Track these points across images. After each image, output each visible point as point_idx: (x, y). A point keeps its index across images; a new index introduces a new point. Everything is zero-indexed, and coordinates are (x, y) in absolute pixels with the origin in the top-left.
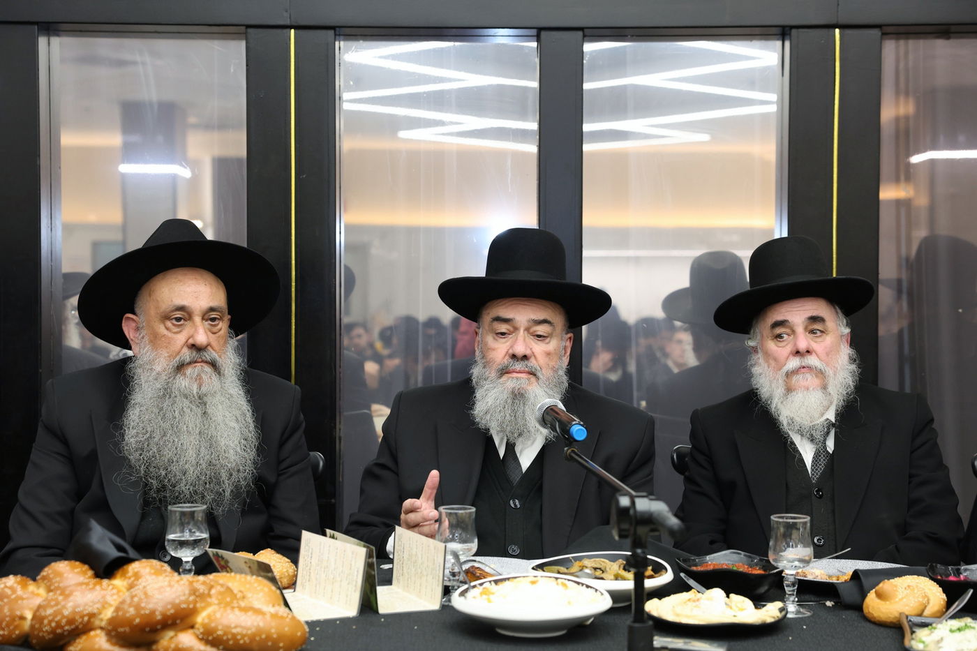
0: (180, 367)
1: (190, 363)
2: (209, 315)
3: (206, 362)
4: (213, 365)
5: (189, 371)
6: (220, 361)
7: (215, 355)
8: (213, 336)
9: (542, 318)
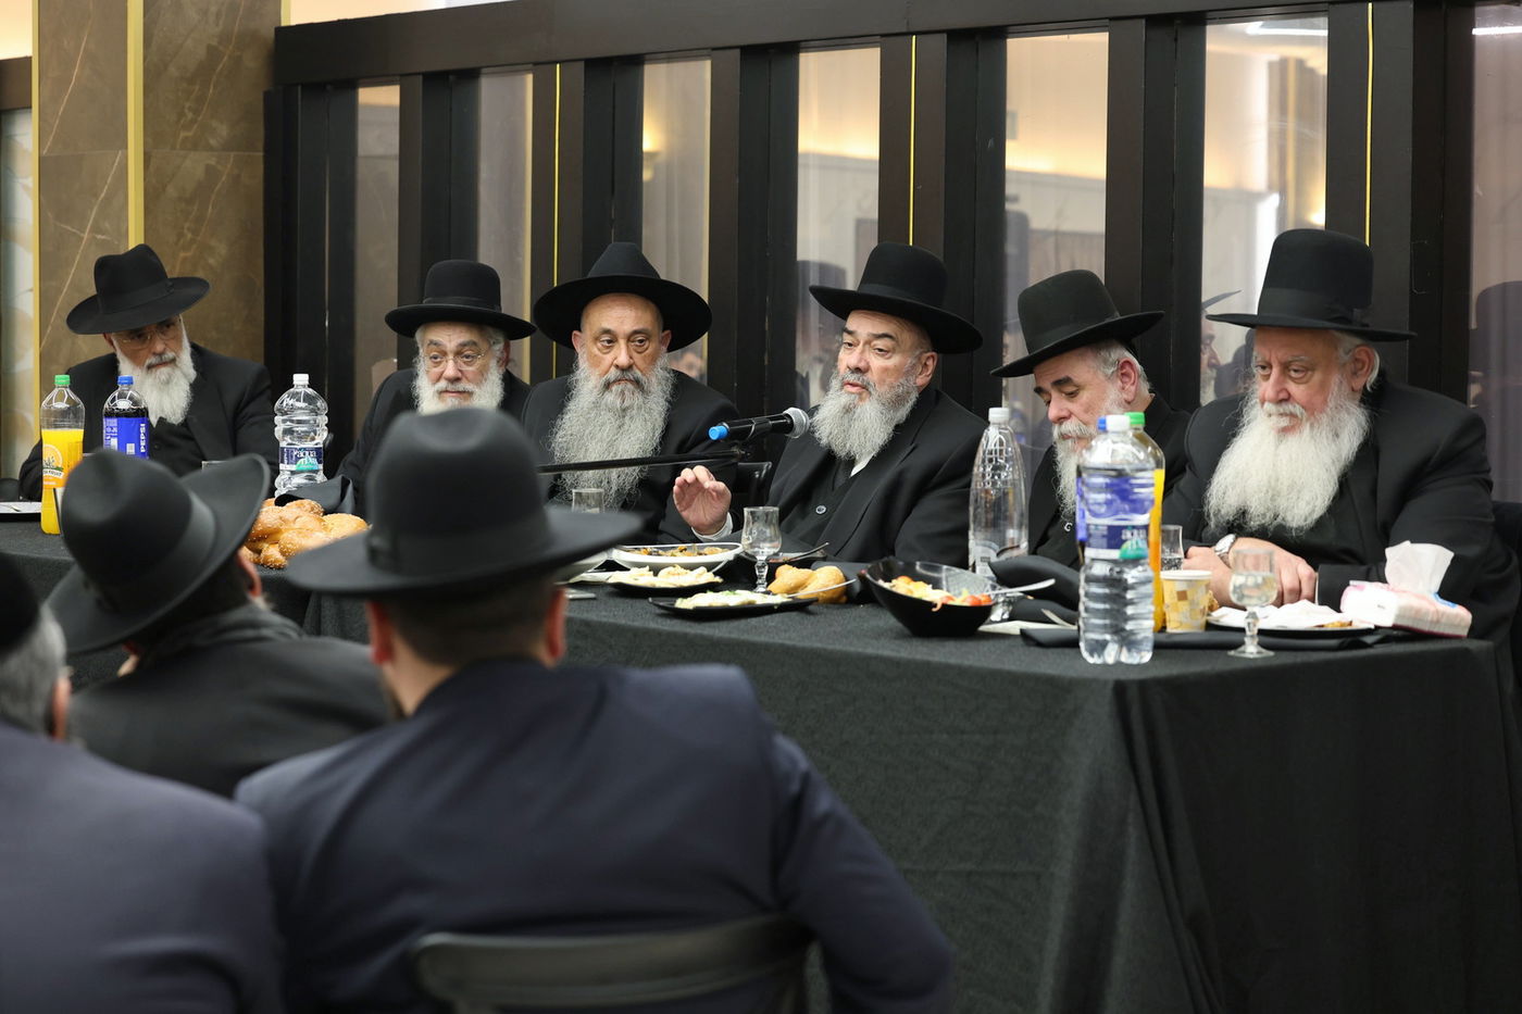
0: (608, 386)
1: (614, 382)
2: (636, 338)
3: (630, 381)
4: (637, 383)
5: (615, 388)
6: (643, 379)
7: (639, 374)
8: (638, 356)
9: (881, 332)
